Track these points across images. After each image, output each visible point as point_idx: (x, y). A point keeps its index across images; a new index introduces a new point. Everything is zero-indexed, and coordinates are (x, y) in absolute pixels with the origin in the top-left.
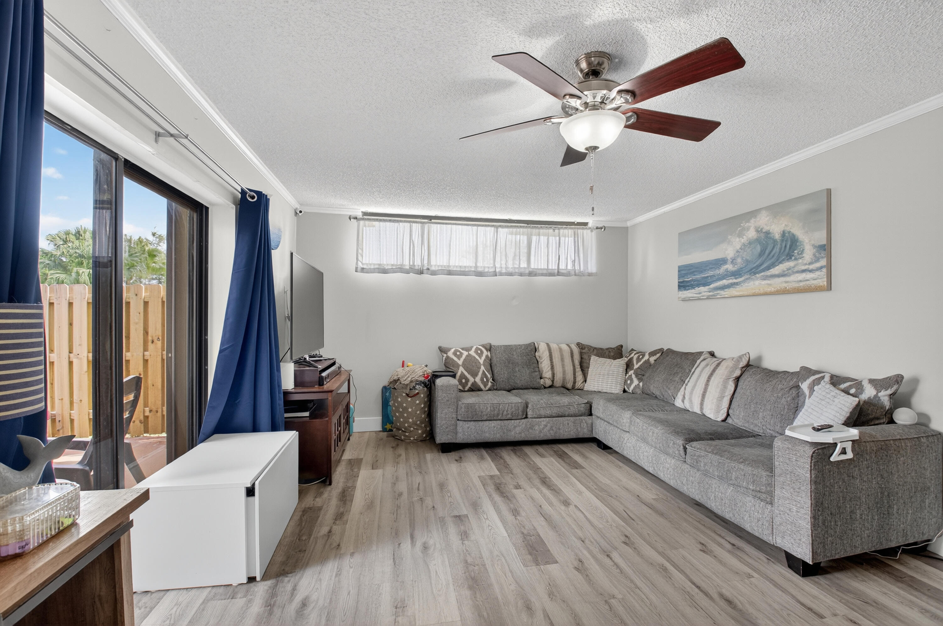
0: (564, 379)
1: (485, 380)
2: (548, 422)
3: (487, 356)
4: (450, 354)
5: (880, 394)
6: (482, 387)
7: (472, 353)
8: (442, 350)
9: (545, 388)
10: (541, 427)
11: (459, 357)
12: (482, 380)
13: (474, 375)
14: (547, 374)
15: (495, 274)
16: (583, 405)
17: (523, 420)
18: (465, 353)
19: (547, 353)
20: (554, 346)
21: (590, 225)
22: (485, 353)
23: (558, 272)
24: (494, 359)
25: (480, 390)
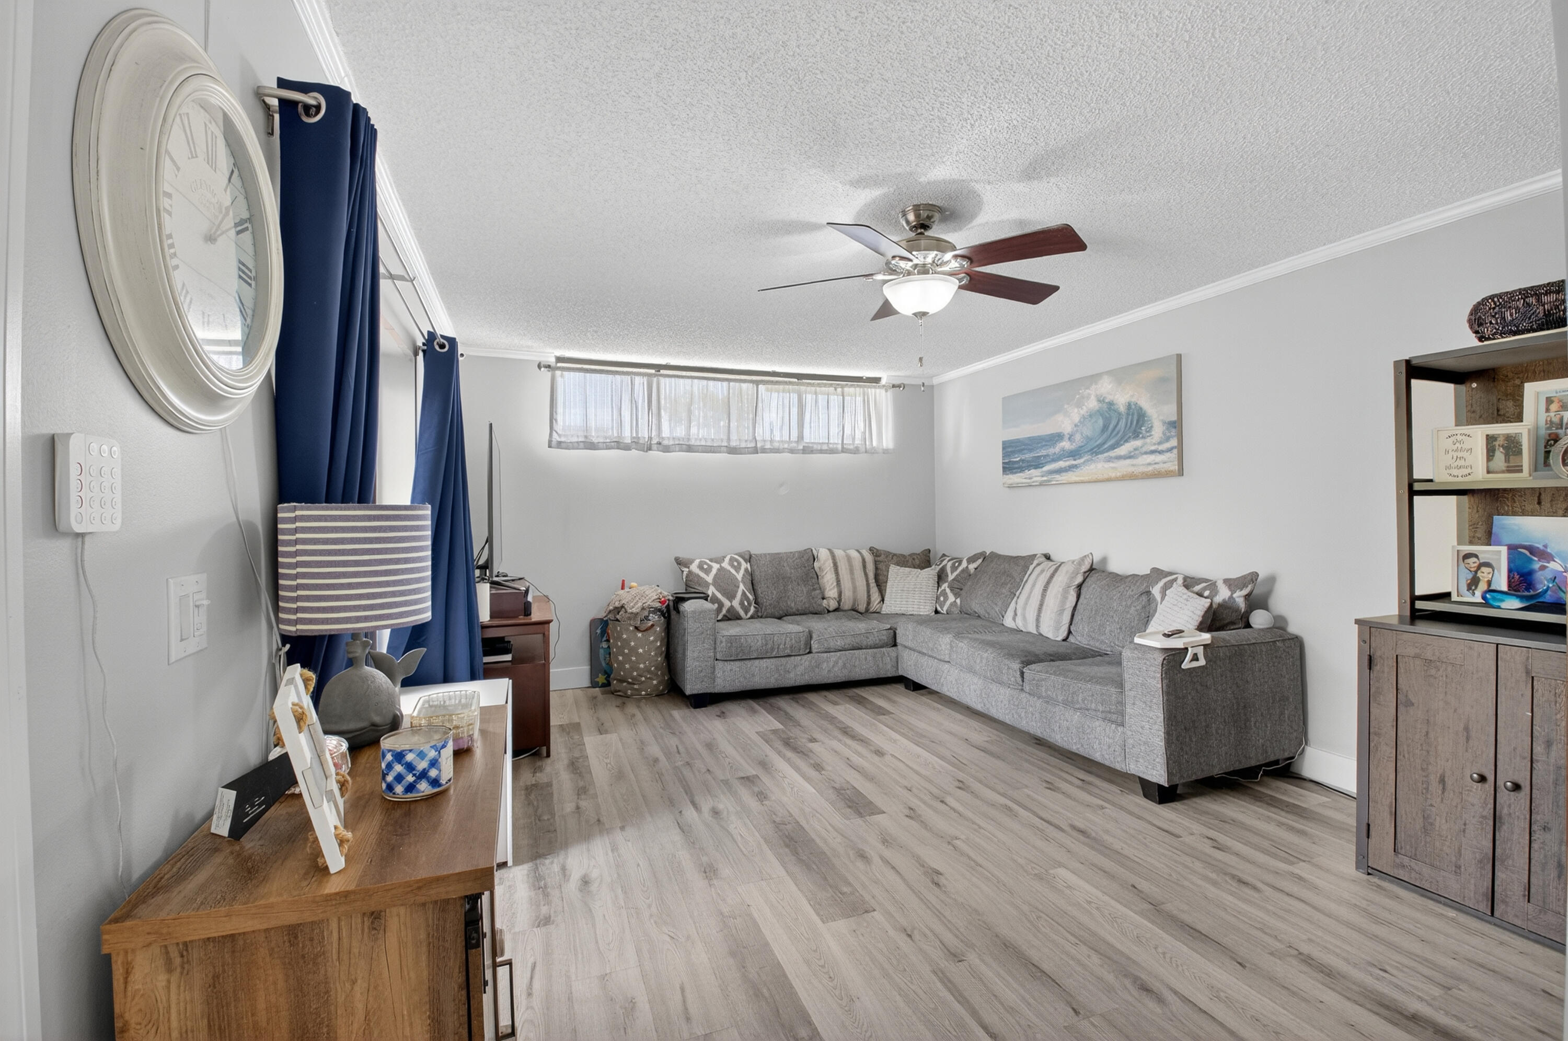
0: (855, 600)
1: (746, 604)
2: (840, 658)
3: (746, 570)
4: (694, 567)
5: (1235, 595)
6: (742, 613)
7: (726, 565)
8: (681, 563)
9: (829, 611)
10: (831, 665)
11: (707, 572)
12: (742, 604)
13: (731, 597)
14: (832, 593)
15: (755, 451)
16: (885, 632)
17: (806, 657)
18: (716, 566)
19: (830, 562)
20: (839, 553)
21: (884, 381)
22: (745, 565)
23: (843, 447)
24: (757, 573)
25: (739, 618)
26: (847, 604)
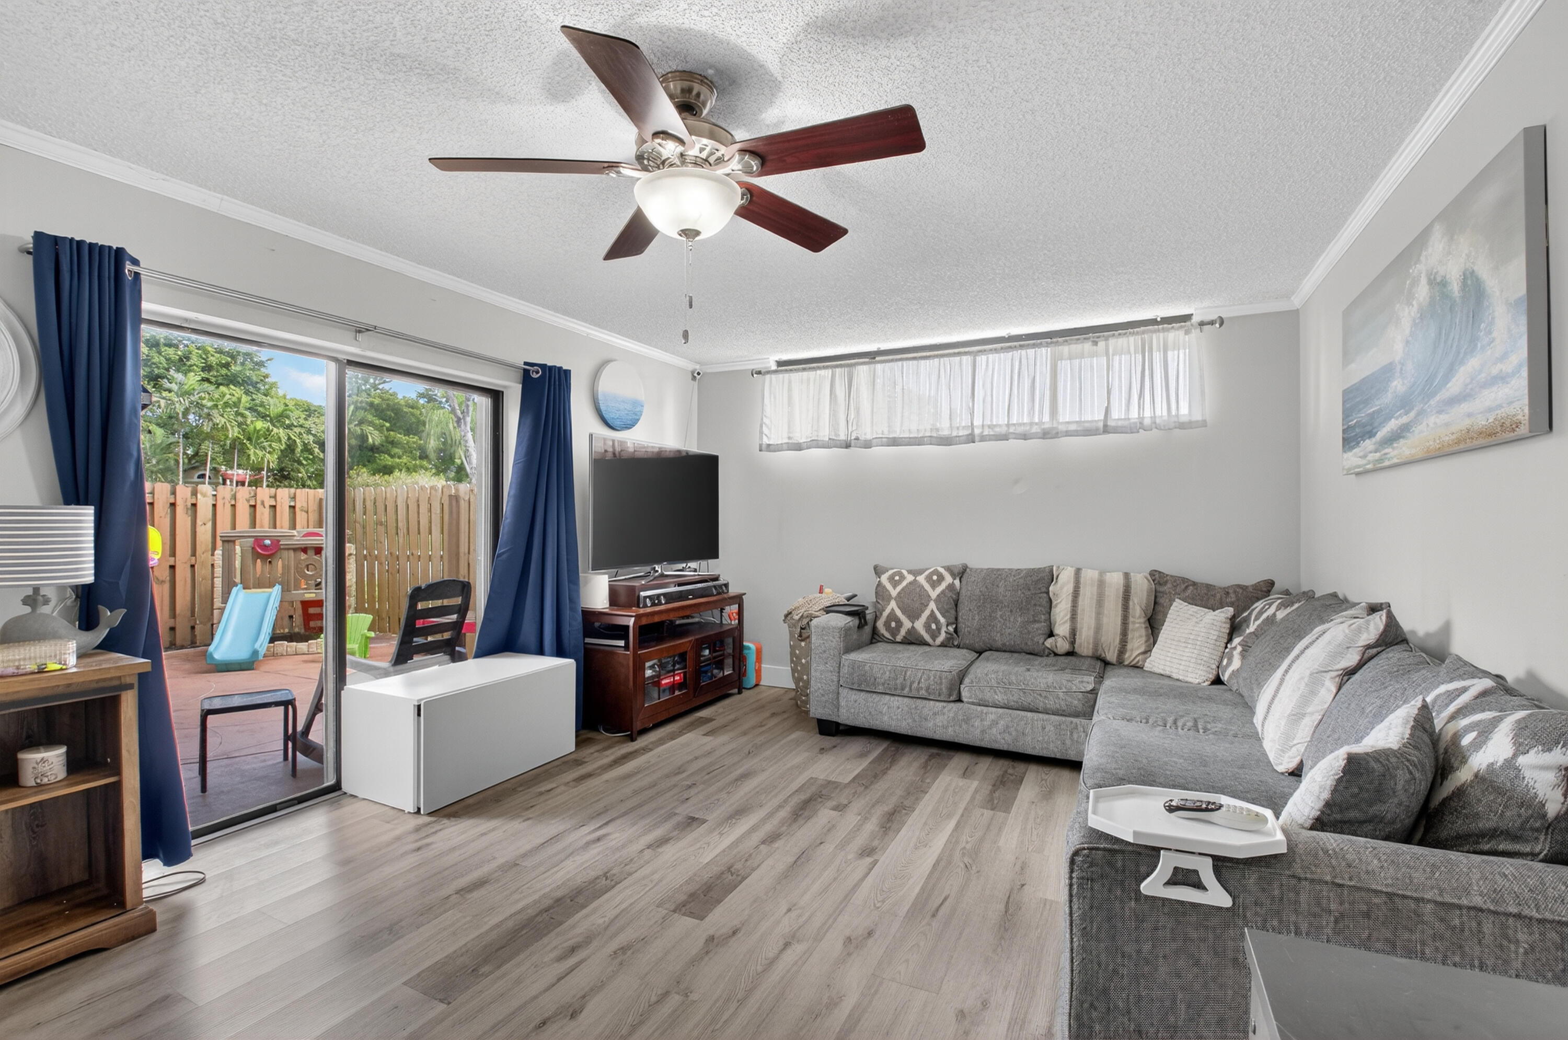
0: (1096, 644)
1: (934, 626)
2: (1000, 717)
3: (951, 587)
4: (884, 579)
6: (927, 638)
7: (921, 579)
8: (878, 571)
9: (1056, 654)
10: (987, 723)
11: (895, 584)
12: (927, 626)
13: (913, 617)
14: (1062, 629)
15: (971, 439)
16: (1080, 696)
17: (952, 704)
18: (910, 578)
19: (1070, 588)
20: (1089, 575)
21: (1196, 319)
22: (949, 579)
23: (1105, 426)
24: (963, 592)
25: (925, 643)
26: (1085, 645)
